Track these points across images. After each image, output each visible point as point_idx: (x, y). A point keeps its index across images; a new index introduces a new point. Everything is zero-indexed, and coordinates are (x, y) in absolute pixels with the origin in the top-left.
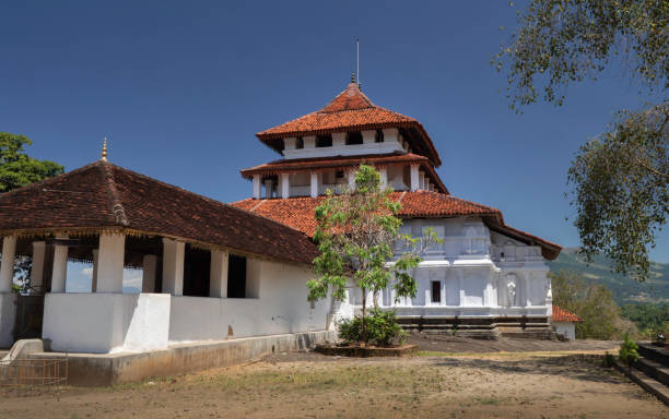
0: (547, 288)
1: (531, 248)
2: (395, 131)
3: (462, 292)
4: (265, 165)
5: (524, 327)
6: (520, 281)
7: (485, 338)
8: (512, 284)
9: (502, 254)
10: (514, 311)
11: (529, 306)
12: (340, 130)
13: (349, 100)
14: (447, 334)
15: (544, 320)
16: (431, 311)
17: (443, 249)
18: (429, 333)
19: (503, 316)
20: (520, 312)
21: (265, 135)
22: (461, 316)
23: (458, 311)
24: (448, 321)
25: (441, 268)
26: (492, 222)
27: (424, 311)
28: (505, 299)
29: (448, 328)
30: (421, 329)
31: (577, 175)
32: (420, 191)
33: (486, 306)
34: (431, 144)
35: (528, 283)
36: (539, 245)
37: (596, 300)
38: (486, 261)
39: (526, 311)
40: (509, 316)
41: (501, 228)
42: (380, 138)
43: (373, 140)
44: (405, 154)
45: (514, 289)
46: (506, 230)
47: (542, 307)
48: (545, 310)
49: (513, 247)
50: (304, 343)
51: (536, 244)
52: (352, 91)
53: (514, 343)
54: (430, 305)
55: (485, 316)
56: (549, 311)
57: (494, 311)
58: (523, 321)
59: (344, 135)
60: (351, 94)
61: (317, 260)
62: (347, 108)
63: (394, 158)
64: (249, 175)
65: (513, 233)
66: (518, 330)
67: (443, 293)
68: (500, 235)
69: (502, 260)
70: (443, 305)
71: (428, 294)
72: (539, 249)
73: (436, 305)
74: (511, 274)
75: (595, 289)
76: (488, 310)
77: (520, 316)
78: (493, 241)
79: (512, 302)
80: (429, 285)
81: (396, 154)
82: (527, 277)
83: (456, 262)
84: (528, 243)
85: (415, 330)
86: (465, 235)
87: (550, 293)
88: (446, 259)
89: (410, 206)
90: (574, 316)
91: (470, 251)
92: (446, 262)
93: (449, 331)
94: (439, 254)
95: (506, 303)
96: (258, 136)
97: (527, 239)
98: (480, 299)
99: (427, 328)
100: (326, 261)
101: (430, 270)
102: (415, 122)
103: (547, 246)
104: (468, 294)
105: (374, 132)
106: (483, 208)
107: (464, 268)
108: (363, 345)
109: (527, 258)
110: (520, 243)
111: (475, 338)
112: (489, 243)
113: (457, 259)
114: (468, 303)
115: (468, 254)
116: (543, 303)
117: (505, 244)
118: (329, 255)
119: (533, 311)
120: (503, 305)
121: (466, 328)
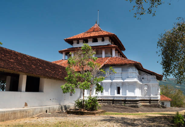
0: (158, 90)
1: (153, 76)
2: (108, 38)
3: (127, 91)
4: (67, 49)
5: (150, 103)
6: (149, 87)
7: (135, 107)
8: (146, 88)
9: (143, 78)
10: (147, 97)
11: (152, 96)
12: (90, 37)
13: (95, 29)
14: (122, 105)
15: (158, 101)
16: (117, 97)
17: (121, 76)
18: (116, 105)
19: (143, 99)
20: (149, 98)
21: (67, 40)
22: (127, 99)
23: (126, 97)
24: (122, 101)
25: (120, 82)
26: (138, 67)
27: (114, 97)
28: (144, 93)
29: (122, 103)
30: (113, 103)
31: (161, 44)
32: (115, 57)
33: (135, 96)
34: (121, 42)
35: (151, 88)
36: (155, 75)
37: (178, 94)
38: (136, 80)
39: (151, 98)
40: (145, 99)
41: (142, 69)
42: (103, 40)
43: (101, 41)
44: (111, 45)
45: (147, 90)
46: (144, 70)
47: (156, 96)
48: (158, 97)
49: (147, 76)
50: (64, 108)
51: (154, 75)
52: (96, 26)
53: (145, 109)
54: (116, 95)
55: (135, 99)
56: (159, 97)
57: (139, 97)
58: (150, 101)
59: (92, 39)
60: (95, 27)
61: (66, 78)
62: (94, 31)
63: (107, 46)
64: (61, 52)
65: (146, 71)
66: (148, 104)
67: (121, 91)
68: (141, 72)
69: (143, 80)
70: (121, 95)
71: (116, 91)
72: (155, 76)
73: (118, 95)
74: (146, 85)
75: (177, 90)
76: (136, 97)
77: (149, 99)
78: (140, 74)
79: (146, 94)
80: (116, 88)
81: (108, 45)
82: (151, 86)
83: (125, 80)
84: (152, 75)
85: (111, 104)
86: (128, 71)
87: (159, 92)
88: (122, 79)
89: (110, 61)
90: (170, 99)
91: (130, 77)
92: (122, 80)
93: (123, 104)
94: (119, 78)
95: (144, 94)
96: (64, 40)
97: (151, 73)
98: (134, 93)
99: (115, 103)
100: (69, 78)
101: (117, 83)
102: (114, 34)
103: (158, 76)
104: (129, 91)
105: (101, 38)
106: (135, 62)
107: (128, 83)
108: (82, 110)
109: (151, 79)
110: (149, 74)
111: (131, 107)
112: (138, 74)
113: (126, 79)
114: (129, 94)
115: (129, 78)
116: (157, 95)
117: (144, 75)
118: (70, 76)
119: (153, 97)
120: (143, 95)
121: (128, 103)
